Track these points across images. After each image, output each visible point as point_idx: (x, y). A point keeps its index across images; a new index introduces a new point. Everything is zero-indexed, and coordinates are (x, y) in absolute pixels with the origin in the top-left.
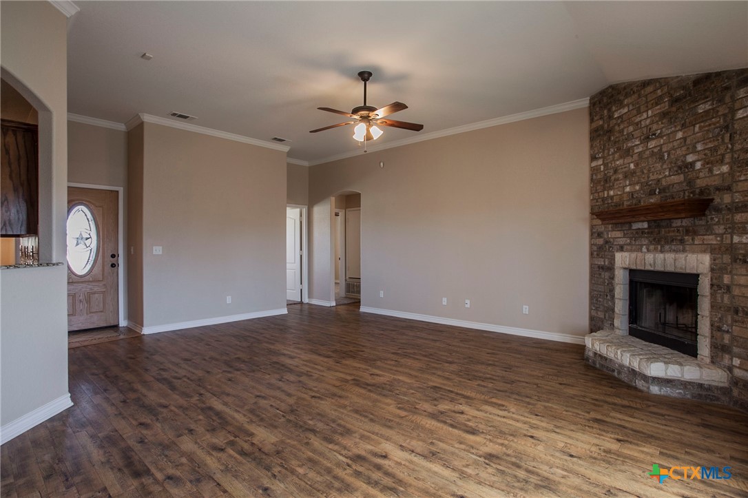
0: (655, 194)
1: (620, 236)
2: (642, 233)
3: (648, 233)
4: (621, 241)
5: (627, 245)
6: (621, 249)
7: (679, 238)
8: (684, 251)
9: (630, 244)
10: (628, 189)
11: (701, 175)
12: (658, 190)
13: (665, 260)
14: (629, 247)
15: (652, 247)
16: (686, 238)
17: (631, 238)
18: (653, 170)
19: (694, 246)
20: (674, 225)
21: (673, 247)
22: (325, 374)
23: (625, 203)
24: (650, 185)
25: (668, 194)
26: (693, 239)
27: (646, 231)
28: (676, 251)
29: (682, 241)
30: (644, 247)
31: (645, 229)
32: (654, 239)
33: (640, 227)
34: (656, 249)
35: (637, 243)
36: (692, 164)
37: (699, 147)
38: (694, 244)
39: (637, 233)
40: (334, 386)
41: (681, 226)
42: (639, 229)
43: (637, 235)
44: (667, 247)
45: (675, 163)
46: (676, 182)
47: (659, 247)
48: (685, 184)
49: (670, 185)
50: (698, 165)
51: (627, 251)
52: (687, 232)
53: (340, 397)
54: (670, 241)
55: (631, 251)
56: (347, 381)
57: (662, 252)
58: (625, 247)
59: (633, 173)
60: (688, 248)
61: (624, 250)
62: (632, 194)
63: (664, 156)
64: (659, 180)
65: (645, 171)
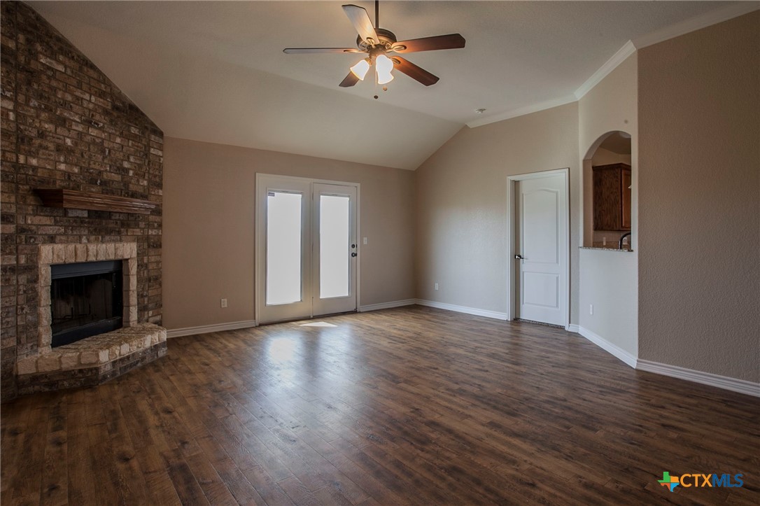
0: (97, 184)
1: (48, 223)
2: (82, 222)
3: (89, 223)
4: (51, 230)
5: (60, 234)
6: (52, 239)
7: (117, 230)
8: (121, 241)
9: (65, 234)
10: (63, 167)
11: (133, 181)
12: (99, 181)
13: (106, 249)
14: (63, 238)
15: (92, 238)
16: (122, 229)
17: (66, 227)
18: (94, 158)
19: (128, 237)
20: (113, 218)
21: (112, 238)
22: (432, 391)
23: (58, 182)
24: (91, 173)
25: (108, 188)
26: (127, 231)
27: (87, 220)
28: (114, 241)
29: (119, 233)
30: (84, 237)
31: (85, 218)
32: (95, 230)
33: (80, 216)
34: (97, 240)
35: (75, 233)
36: (127, 170)
37: (132, 159)
38: (127, 235)
39: (75, 221)
40: (419, 377)
41: (119, 220)
42: (78, 217)
43: (74, 224)
44: (107, 238)
45: (115, 163)
46: (116, 179)
47: (100, 237)
48: (122, 184)
49: (110, 180)
50: (131, 173)
51: (61, 242)
52: (123, 225)
53: (412, 368)
54: (109, 232)
55: (67, 242)
56: (406, 381)
57: (102, 242)
58: (58, 238)
59: (70, 151)
60: (123, 238)
61: (57, 240)
62: (69, 176)
63: (105, 152)
64: (100, 173)
65: (86, 157)
